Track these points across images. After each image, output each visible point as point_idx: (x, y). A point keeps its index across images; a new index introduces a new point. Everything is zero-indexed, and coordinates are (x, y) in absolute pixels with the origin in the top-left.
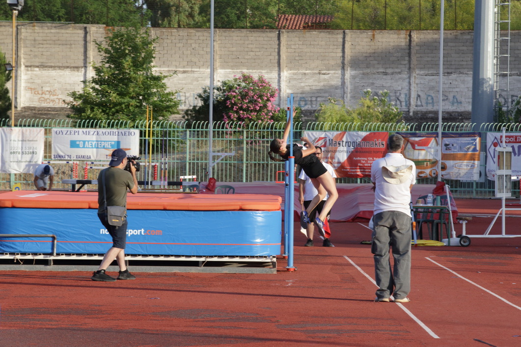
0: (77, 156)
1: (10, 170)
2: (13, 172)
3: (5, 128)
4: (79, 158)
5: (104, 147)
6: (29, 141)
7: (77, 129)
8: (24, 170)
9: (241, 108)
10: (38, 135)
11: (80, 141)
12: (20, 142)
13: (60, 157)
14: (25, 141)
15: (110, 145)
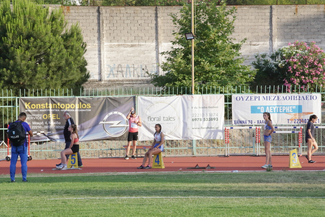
0: (258, 121)
1: (192, 136)
2: (195, 138)
3: (186, 96)
4: (261, 123)
5: (285, 112)
6: (209, 107)
7: (257, 95)
8: (205, 136)
9: (303, 74)
10: (219, 102)
11: (261, 106)
12: (201, 109)
13: (241, 122)
14: (206, 108)
15: (291, 109)
